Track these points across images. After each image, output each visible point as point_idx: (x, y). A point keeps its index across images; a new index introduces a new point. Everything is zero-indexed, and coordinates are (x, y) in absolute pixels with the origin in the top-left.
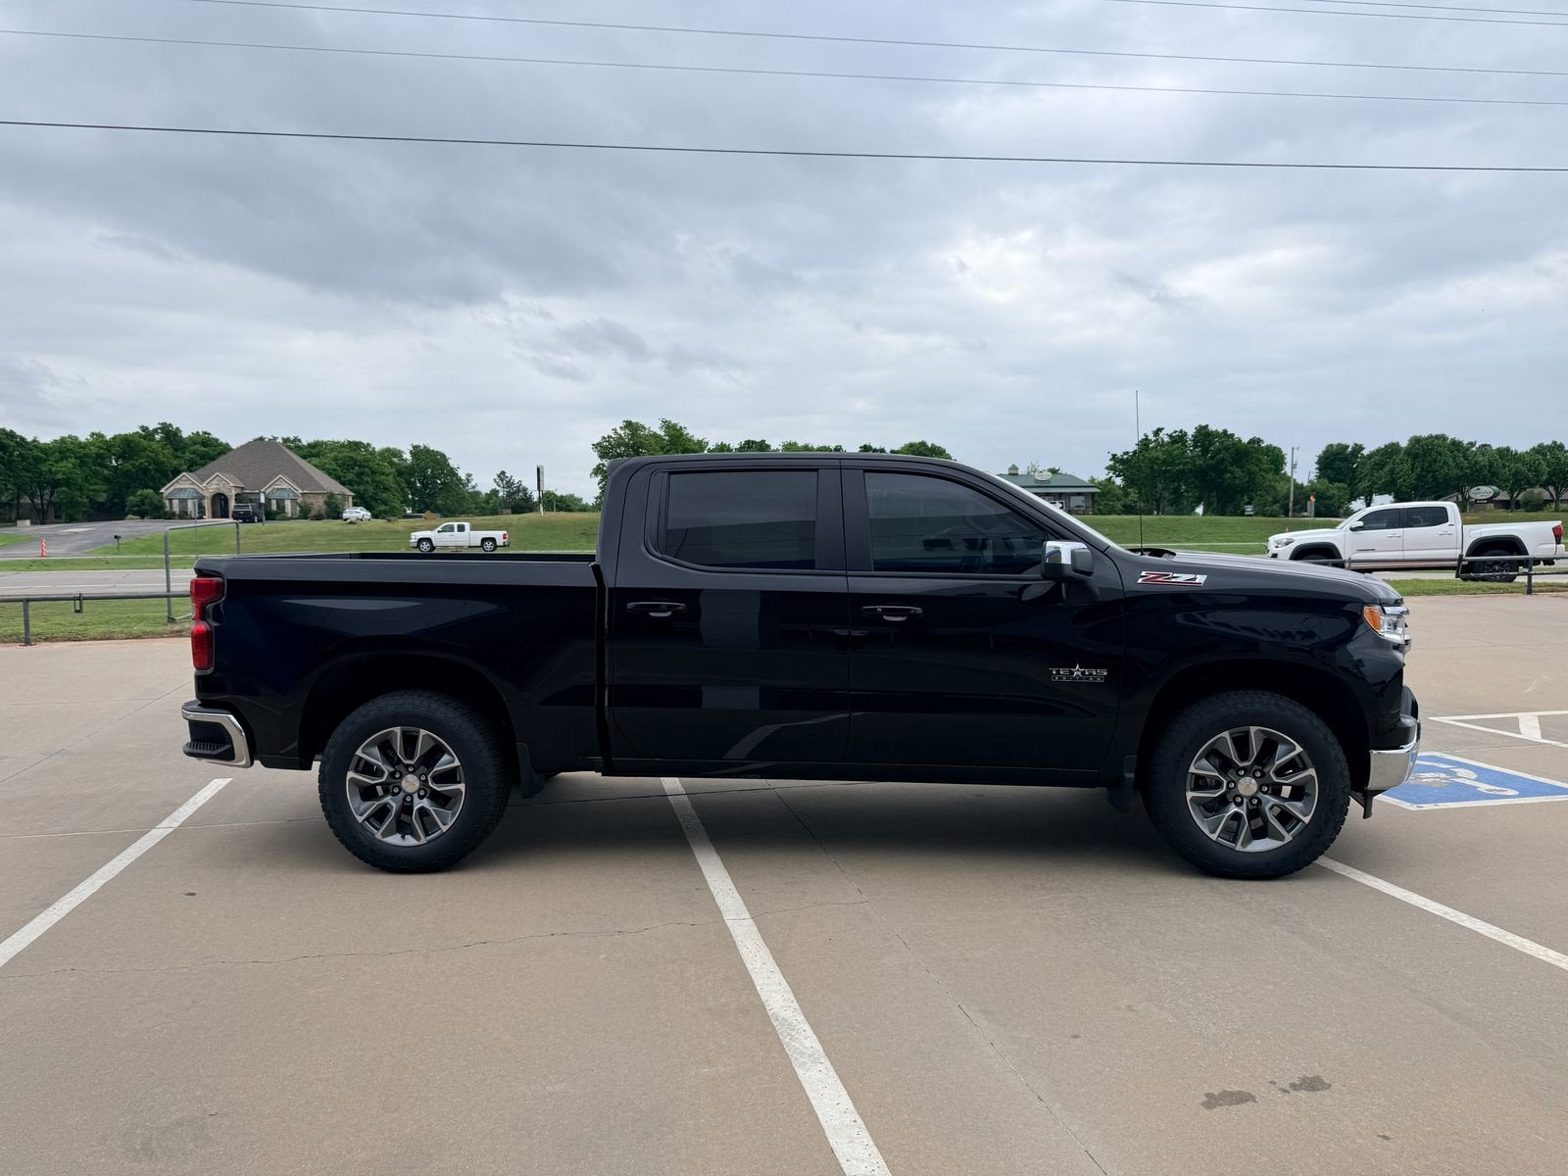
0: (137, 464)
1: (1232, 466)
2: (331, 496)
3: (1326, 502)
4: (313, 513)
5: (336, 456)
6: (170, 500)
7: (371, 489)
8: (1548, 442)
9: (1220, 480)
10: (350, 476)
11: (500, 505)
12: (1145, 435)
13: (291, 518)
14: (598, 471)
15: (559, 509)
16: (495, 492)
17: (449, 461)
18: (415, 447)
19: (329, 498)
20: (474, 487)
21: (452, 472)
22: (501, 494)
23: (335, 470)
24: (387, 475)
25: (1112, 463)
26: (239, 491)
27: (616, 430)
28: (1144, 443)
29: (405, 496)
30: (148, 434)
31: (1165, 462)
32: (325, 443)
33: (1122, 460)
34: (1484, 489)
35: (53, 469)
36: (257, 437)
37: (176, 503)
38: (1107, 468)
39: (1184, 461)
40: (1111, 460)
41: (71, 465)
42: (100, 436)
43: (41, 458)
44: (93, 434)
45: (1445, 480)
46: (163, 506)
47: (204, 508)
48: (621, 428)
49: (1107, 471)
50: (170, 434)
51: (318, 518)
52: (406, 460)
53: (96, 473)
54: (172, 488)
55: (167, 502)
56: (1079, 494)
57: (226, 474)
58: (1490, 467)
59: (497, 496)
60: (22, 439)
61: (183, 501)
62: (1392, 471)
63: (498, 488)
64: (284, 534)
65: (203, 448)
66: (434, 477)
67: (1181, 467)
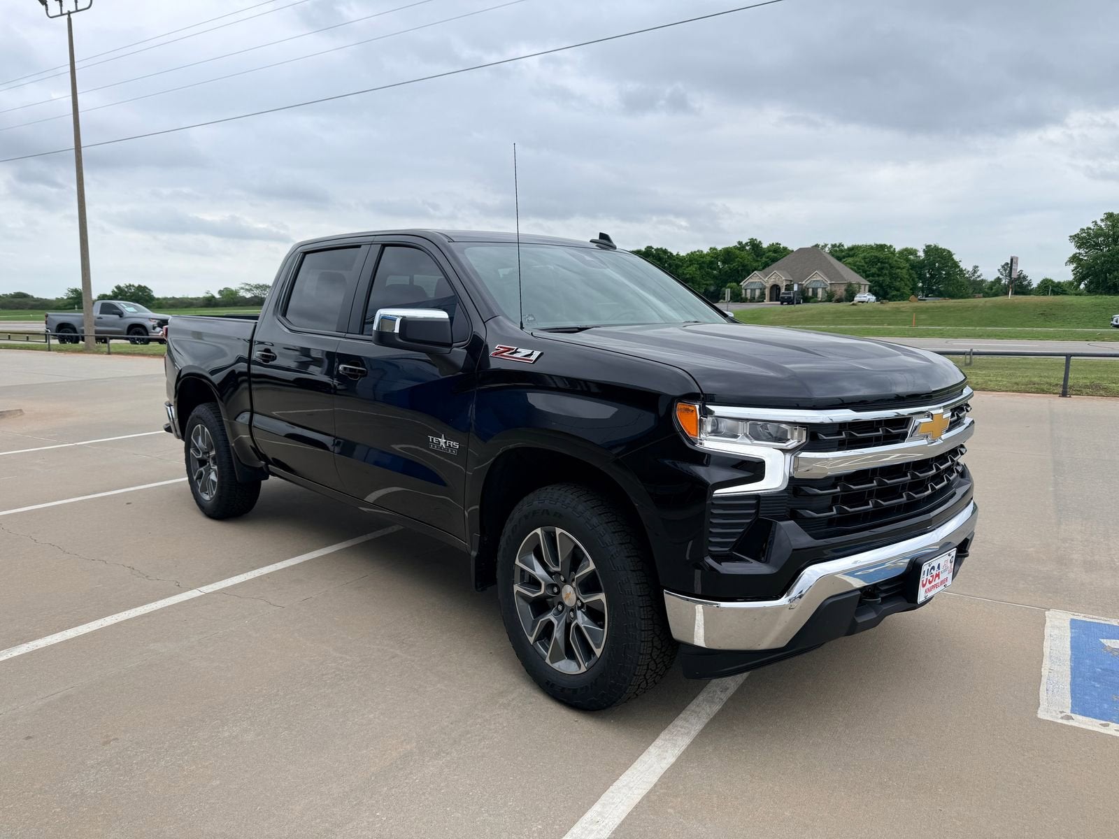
0: (732, 266)
2: (850, 285)
4: (836, 297)
5: (865, 256)
6: (746, 290)
7: (888, 279)
10: (874, 270)
11: (1002, 290)
13: (820, 301)
14: (1074, 259)
15: (1055, 293)
16: (999, 280)
17: (954, 256)
18: (928, 247)
19: (848, 287)
20: (979, 277)
21: (956, 265)
22: (1003, 282)
23: (862, 266)
24: (902, 269)
26: (788, 283)
27: (1096, 222)
29: (915, 285)
30: (741, 247)
32: (860, 247)
35: (685, 272)
36: (814, 244)
37: (749, 291)
41: (694, 269)
42: (715, 249)
43: (679, 265)
44: (711, 248)
46: (741, 295)
47: (765, 294)
48: (1102, 220)
50: (755, 245)
51: (839, 301)
52: (919, 257)
53: (708, 273)
54: (747, 282)
55: (743, 291)
57: (781, 271)
59: (1000, 284)
60: (671, 254)
61: (753, 290)
63: (1001, 277)
64: (805, 313)
65: (773, 254)
66: (940, 269)
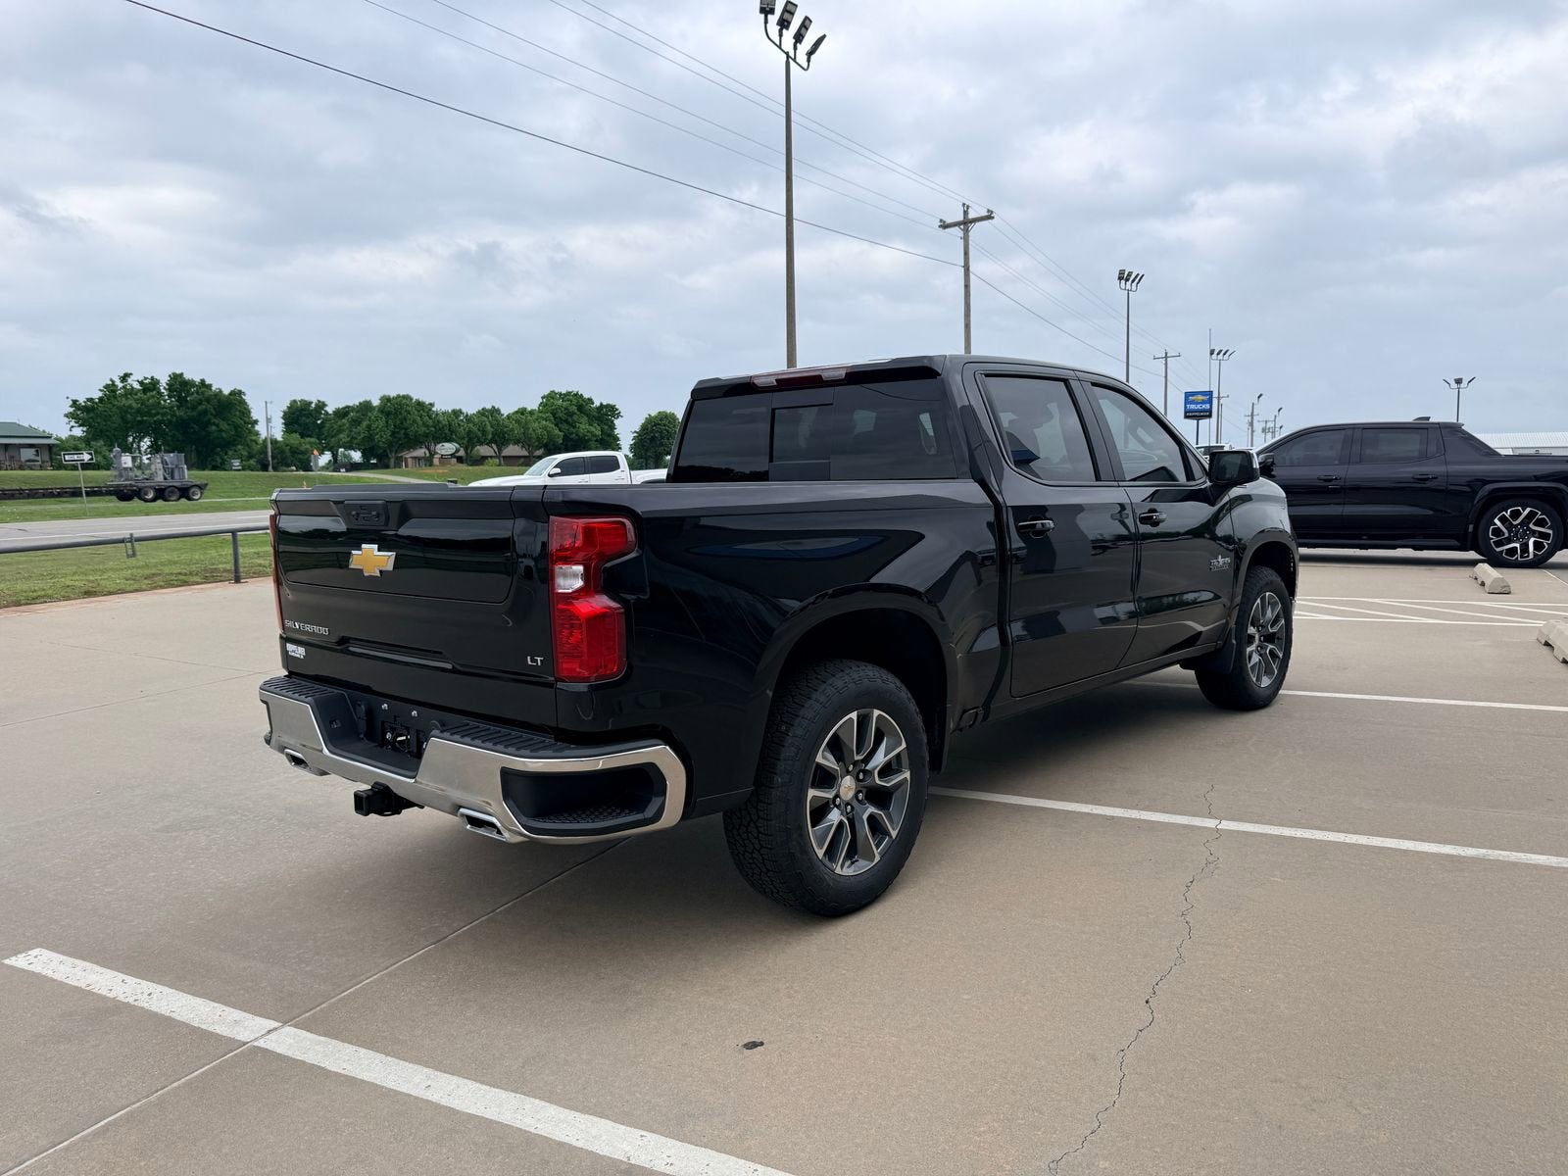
1: (215, 416)
3: (301, 456)
8: (489, 407)
9: (204, 433)
12: (111, 380)
25: (72, 410)
28: (111, 388)
31: (138, 411)
33: (85, 407)
34: (447, 445)
38: (66, 416)
39: (161, 411)
40: (71, 406)
45: (416, 436)
49: (66, 420)
56: (31, 446)
58: (450, 425)
62: (369, 427)
67: (160, 417)
